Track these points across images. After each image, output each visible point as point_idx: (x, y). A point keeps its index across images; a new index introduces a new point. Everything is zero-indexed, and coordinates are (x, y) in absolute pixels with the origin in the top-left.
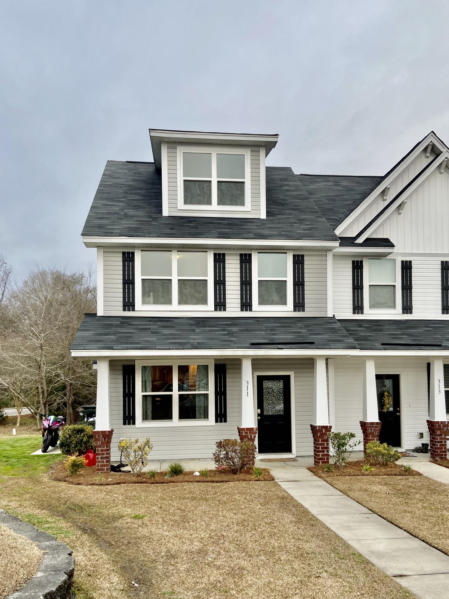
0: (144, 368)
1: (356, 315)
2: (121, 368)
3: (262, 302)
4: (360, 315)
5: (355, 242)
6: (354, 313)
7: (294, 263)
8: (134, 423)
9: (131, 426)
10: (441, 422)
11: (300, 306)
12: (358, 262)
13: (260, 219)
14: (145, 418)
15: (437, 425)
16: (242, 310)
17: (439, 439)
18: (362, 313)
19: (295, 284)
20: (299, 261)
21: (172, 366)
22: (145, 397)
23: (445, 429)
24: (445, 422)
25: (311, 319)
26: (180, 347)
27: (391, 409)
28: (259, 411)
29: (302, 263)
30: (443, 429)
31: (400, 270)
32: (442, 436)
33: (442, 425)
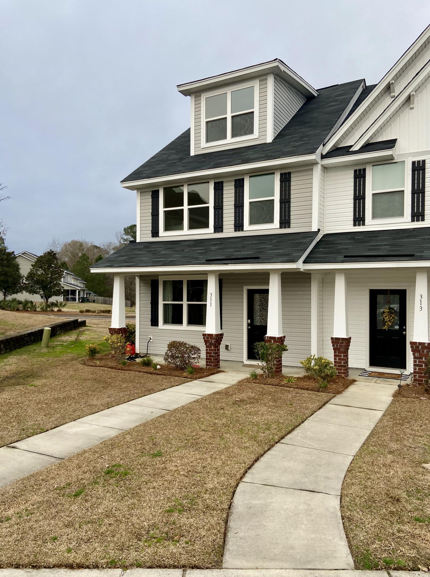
0: (165, 282)
1: (357, 227)
2: (150, 282)
3: (251, 223)
4: (361, 227)
5: (350, 150)
6: (355, 225)
7: (281, 181)
8: (158, 326)
9: (156, 327)
10: (419, 343)
11: (286, 223)
12: (360, 170)
13: (266, 143)
14: (166, 322)
15: (414, 346)
16: (235, 231)
17: (417, 362)
18: (364, 224)
19: (281, 202)
20: (286, 179)
21: (183, 281)
22: (165, 305)
23: (425, 352)
24: (425, 343)
25: (296, 234)
26: (154, 265)
27: (397, 327)
28: (249, 321)
29: (289, 181)
30: (423, 351)
31: (410, 172)
32: (422, 359)
33: (420, 347)
